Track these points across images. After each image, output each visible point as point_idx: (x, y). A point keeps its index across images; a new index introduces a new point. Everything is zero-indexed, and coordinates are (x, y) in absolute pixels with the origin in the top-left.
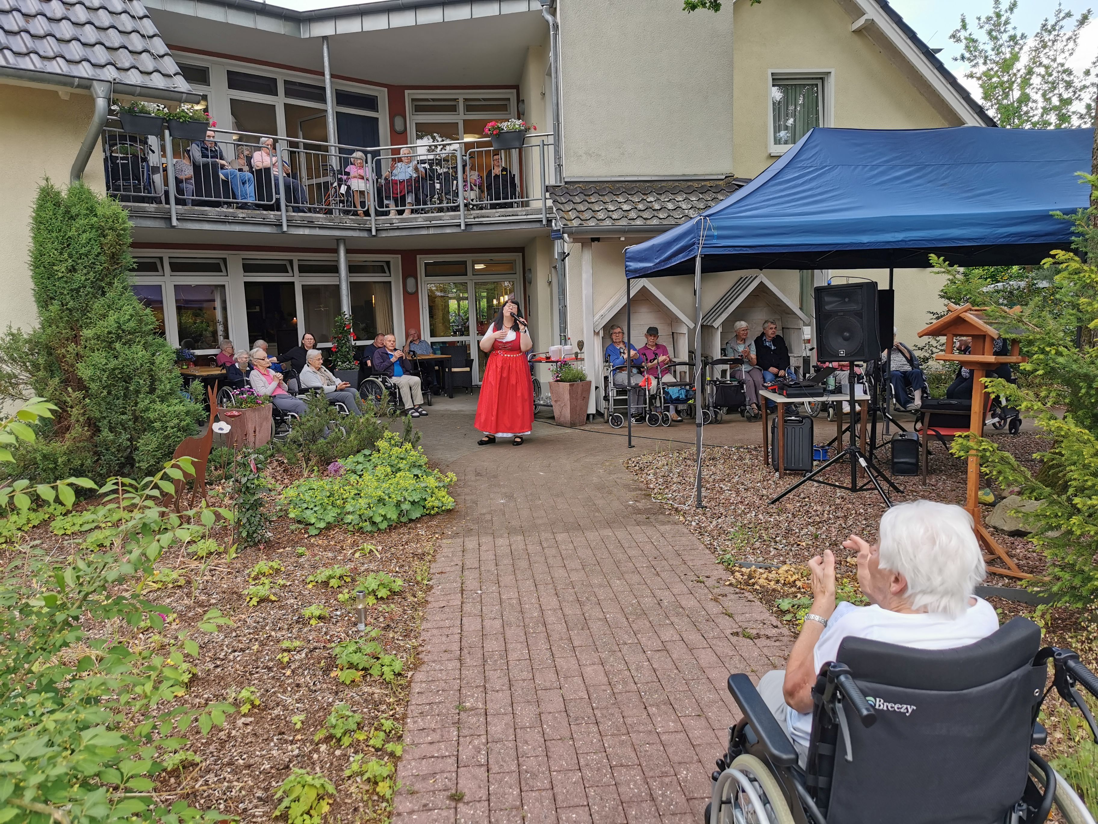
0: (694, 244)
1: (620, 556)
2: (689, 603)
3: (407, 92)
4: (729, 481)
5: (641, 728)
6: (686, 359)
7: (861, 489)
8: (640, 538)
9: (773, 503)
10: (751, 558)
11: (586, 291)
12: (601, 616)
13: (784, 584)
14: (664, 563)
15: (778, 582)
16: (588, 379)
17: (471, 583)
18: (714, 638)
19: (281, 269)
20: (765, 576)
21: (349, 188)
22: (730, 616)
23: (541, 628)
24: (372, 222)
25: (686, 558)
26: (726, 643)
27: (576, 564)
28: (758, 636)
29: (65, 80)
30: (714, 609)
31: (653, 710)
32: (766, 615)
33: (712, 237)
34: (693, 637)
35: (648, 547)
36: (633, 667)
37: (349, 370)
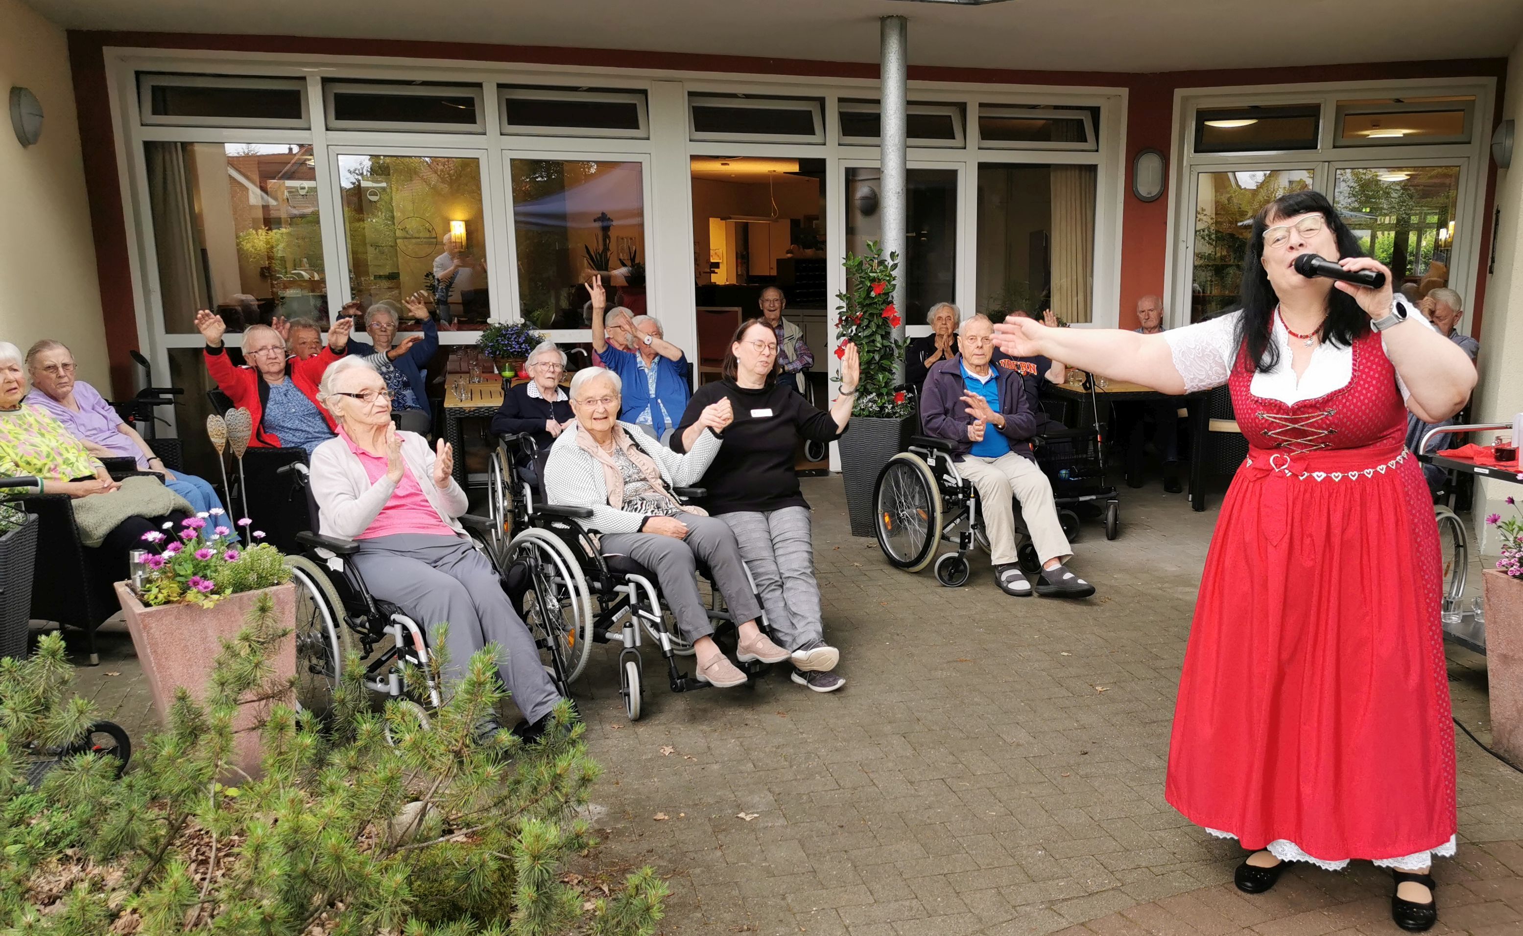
37: (875, 419)
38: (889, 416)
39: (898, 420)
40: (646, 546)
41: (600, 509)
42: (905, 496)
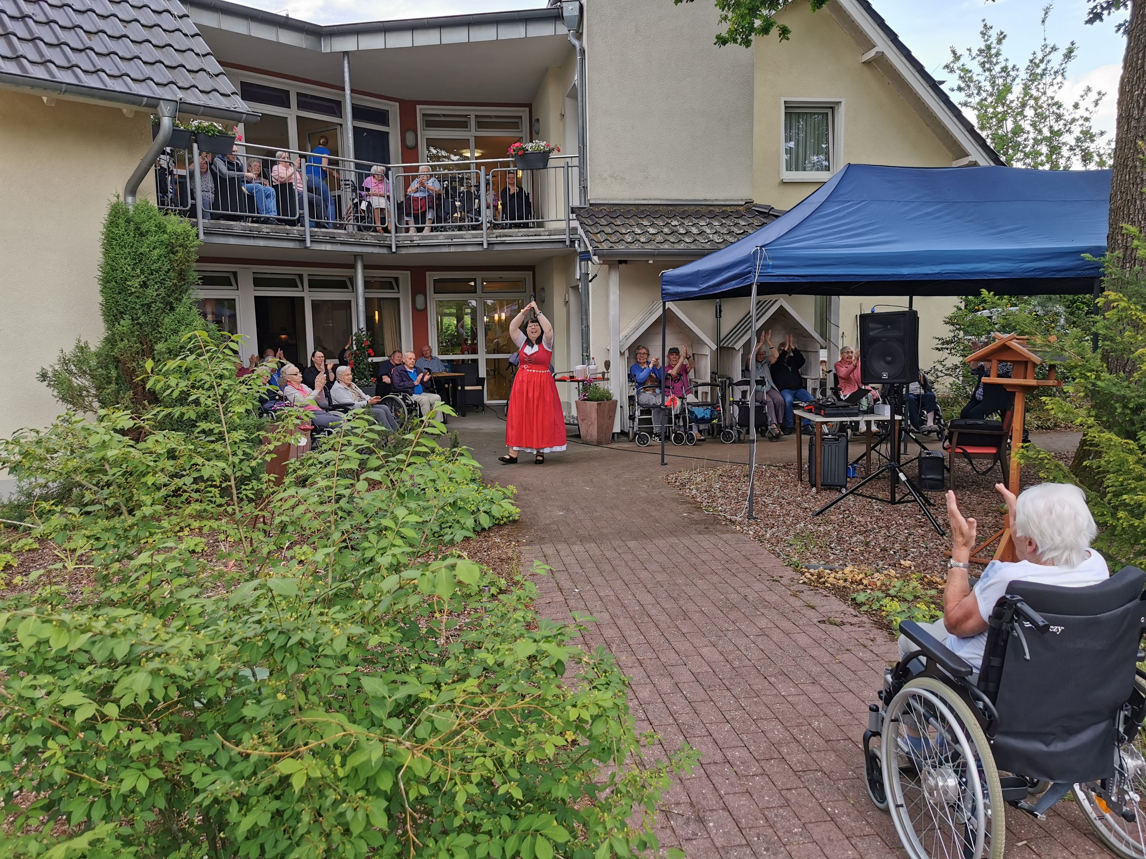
0: (750, 272)
1: (694, 560)
2: (773, 598)
3: (418, 107)
4: (770, 496)
5: (768, 692)
6: (708, 380)
7: (900, 502)
8: (706, 544)
9: (818, 514)
10: (814, 562)
11: (614, 311)
12: (697, 609)
13: (852, 583)
14: (737, 566)
15: (845, 580)
16: (614, 399)
17: (566, 584)
18: (804, 625)
19: (291, 283)
20: (832, 575)
21: (369, 204)
22: (813, 608)
23: (646, 619)
24: (393, 239)
25: (754, 561)
26: (816, 629)
27: (654, 567)
28: (843, 623)
29: (133, 99)
30: (797, 603)
31: (773, 680)
32: (844, 607)
33: (768, 266)
34: (786, 625)
35: (717, 553)
36: (742, 648)
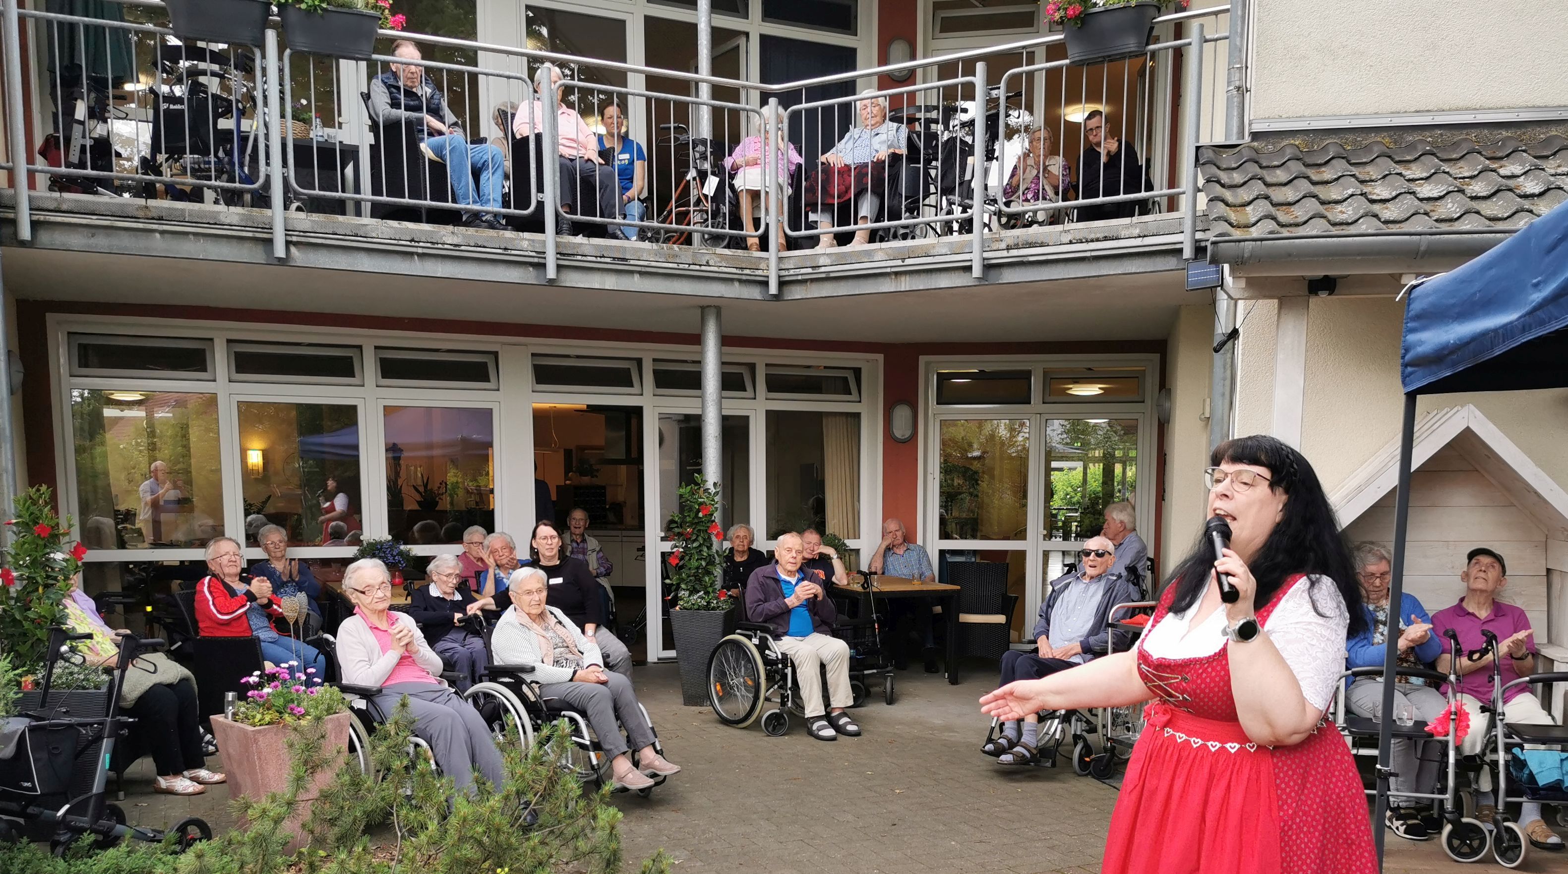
21: (722, 183)
24: (772, 265)
37: (703, 611)
38: (714, 609)
39: (723, 612)
40: (577, 690)
41: (538, 665)
42: (735, 669)
